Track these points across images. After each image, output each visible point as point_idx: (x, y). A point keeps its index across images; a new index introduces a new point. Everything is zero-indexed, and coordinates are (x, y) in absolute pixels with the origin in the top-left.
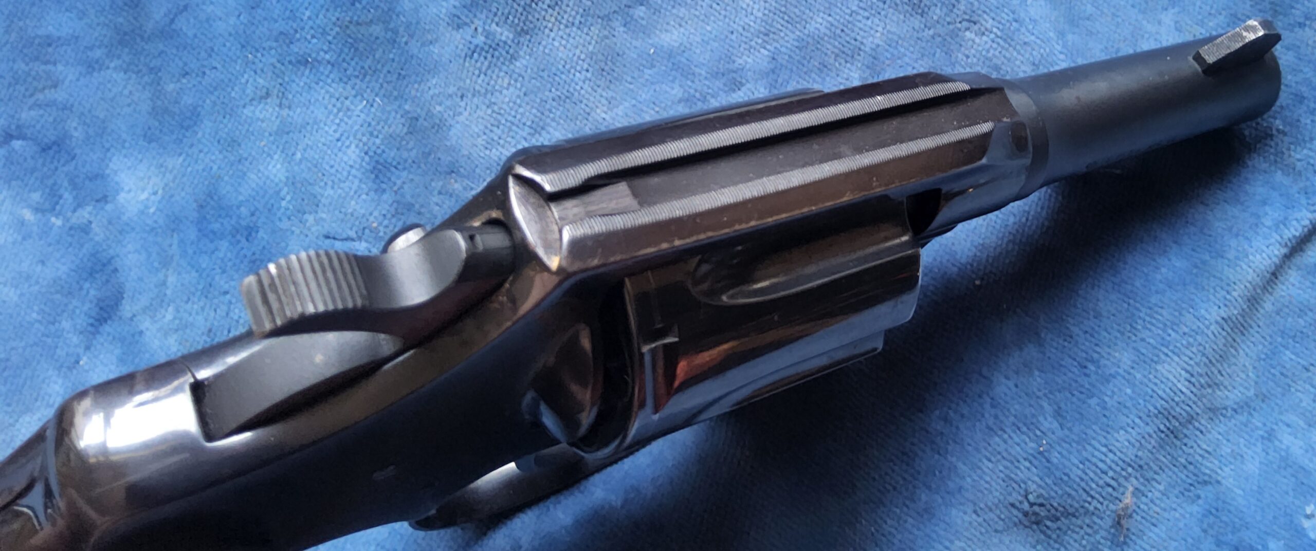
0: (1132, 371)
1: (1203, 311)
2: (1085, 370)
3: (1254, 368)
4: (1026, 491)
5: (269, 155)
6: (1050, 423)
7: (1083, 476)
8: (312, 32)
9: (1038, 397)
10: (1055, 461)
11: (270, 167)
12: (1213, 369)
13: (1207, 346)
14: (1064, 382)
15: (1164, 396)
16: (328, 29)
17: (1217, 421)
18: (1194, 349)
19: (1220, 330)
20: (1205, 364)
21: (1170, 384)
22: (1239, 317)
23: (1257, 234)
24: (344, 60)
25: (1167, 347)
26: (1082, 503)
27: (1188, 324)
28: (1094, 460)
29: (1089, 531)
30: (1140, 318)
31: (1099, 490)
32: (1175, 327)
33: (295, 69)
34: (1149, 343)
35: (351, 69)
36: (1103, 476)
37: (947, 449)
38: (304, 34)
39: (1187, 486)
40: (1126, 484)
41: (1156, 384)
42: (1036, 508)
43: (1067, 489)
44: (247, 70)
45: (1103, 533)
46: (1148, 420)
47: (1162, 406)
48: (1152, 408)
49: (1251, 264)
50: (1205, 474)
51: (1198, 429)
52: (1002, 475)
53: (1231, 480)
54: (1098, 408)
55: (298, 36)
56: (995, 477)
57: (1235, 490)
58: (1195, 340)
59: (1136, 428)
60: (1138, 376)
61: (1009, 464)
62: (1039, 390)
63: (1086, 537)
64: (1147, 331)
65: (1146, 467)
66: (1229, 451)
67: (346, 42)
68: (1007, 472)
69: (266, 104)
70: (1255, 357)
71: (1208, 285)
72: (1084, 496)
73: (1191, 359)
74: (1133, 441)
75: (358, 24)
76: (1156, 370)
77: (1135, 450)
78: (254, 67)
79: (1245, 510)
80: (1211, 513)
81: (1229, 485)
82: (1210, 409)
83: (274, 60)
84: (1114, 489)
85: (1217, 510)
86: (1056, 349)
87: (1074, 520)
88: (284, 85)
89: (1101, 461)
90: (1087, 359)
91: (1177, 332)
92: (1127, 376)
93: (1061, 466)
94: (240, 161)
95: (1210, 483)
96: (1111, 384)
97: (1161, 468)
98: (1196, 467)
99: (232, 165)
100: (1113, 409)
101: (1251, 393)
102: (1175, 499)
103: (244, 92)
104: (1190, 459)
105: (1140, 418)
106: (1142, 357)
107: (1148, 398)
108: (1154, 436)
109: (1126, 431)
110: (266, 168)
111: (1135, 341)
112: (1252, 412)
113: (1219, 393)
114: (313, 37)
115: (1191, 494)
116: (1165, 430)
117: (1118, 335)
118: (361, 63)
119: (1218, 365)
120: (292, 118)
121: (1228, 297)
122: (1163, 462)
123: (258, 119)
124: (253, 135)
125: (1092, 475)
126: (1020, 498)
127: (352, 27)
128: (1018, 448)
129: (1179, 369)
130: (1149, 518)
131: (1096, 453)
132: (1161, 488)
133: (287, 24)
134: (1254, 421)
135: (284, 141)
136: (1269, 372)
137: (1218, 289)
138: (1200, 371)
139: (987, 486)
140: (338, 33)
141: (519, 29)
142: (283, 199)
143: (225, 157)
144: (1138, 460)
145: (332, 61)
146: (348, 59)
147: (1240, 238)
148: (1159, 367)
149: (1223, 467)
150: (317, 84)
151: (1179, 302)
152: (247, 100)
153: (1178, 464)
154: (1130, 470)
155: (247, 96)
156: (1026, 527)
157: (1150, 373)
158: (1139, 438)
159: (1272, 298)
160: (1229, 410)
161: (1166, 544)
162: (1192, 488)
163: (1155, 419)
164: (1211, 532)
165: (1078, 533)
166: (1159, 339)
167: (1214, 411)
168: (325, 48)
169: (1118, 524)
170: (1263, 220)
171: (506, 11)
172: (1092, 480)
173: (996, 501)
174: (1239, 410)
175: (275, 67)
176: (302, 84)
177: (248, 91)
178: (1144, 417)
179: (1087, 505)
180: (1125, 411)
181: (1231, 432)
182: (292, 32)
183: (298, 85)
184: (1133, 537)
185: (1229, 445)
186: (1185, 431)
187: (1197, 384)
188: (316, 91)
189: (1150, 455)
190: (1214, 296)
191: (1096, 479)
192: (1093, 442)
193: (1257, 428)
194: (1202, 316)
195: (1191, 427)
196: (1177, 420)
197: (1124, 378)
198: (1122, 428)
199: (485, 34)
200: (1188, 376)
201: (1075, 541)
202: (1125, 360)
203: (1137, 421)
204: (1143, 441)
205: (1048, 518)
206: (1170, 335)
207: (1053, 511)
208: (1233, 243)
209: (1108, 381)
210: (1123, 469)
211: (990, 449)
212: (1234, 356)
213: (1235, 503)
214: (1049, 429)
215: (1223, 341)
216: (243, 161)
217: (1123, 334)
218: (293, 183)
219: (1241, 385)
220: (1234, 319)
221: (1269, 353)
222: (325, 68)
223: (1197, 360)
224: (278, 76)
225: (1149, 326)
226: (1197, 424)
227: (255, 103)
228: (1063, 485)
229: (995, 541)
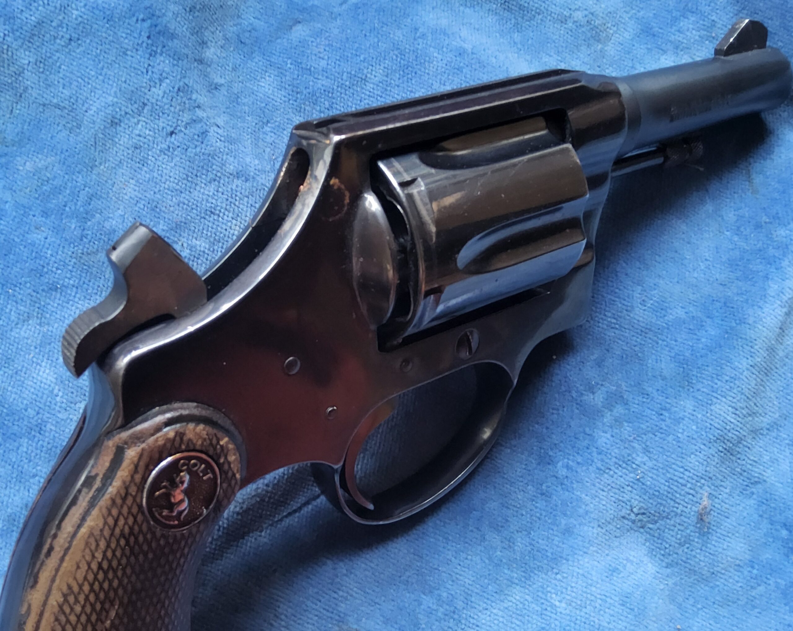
0: (694, 413)
1: (736, 363)
2: (662, 417)
3: (777, 398)
4: (631, 506)
5: (38, 364)
6: (642, 458)
7: (669, 490)
8: (56, 265)
9: (630, 441)
10: (649, 483)
11: (41, 373)
12: (750, 403)
13: (743, 387)
14: (648, 427)
15: (719, 427)
16: (67, 261)
17: (758, 439)
18: (735, 391)
19: (751, 375)
20: (744, 400)
21: (722, 418)
22: (762, 363)
23: (766, 302)
24: (84, 283)
25: (716, 393)
26: (671, 508)
27: (728, 374)
28: (675, 478)
29: (681, 528)
30: (693, 375)
31: (683, 498)
32: (719, 378)
33: (48, 295)
34: (703, 392)
35: (91, 289)
36: (683, 488)
37: (573, 488)
38: (50, 268)
39: (744, 487)
40: (701, 491)
41: (712, 420)
42: (640, 517)
43: (659, 500)
44: (10, 302)
45: (692, 528)
46: (710, 445)
47: (718, 434)
48: (711, 437)
49: (765, 325)
50: (755, 477)
51: (746, 446)
52: (613, 499)
53: (773, 478)
54: (674, 442)
55: (45, 270)
56: (608, 501)
57: (777, 484)
58: (735, 384)
59: (703, 452)
60: (700, 416)
61: (617, 491)
62: (630, 436)
63: (679, 532)
64: (701, 384)
65: (714, 478)
66: (768, 458)
67: (83, 268)
68: (617, 496)
69: (29, 325)
70: (777, 391)
71: (738, 345)
72: (672, 503)
73: (734, 398)
74: (702, 461)
75: (88, 254)
76: (711, 410)
77: (704, 467)
78: (14, 299)
79: (785, 497)
80: (763, 503)
81: (773, 482)
82: (752, 431)
83: (29, 291)
84: (693, 496)
85: (767, 500)
86: (638, 404)
87: (668, 521)
88: (42, 308)
89: (681, 478)
90: (662, 409)
91: (722, 381)
92: (692, 417)
93: (653, 486)
94: (16, 373)
95: (759, 482)
96: (681, 424)
97: (724, 477)
98: (748, 473)
99: (12, 377)
100: (685, 442)
101: (777, 416)
102: (738, 497)
103: (9, 319)
104: (744, 468)
105: (704, 445)
106: (700, 402)
107: (708, 430)
108: (716, 455)
109: (696, 455)
110: (38, 374)
111: (693, 392)
112: (779, 428)
113: (756, 419)
114: (57, 269)
115: (748, 492)
116: (723, 450)
117: (681, 389)
118: (97, 283)
119: (754, 399)
120: (52, 332)
121: (752, 350)
122: (725, 473)
123: (24, 337)
124: (22, 351)
125: (675, 488)
126: (628, 512)
127: (84, 257)
128: (622, 479)
129: (727, 407)
130: (722, 513)
131: (676, 473)
132: (727, 491)
133: (35, 262)
134: (781, 434)
135: (47, 350)
136: (787, 399)
137: (745, 346)
138: (741, 405)
139: (604, 507)
140: (75, 263)
141: (212, 240)
142: (57, 396)
143: (5, 372)
144: (707, 474)
145: (76, 284)
146: (86, 281)
147: (756, 307)
148: (713, 407)
149: (766, 470)
150: (68, 303)
151: (719, 360)
152: (13, 325)
153: (736, 473)
154: (703, 481)
155: (13, 321)
156: (636, 531)
157: (707, 413)
158: (705, 458)
159: (782, 347)
160: (764, 429)
161: (737, 529)
162: (748, 488)
163: (715, 444)
164: (765, 516)
165: (673, 530)
166: (710, 388)
167: (756, 432)
168: (68, 276)
169: (701, 518)
170: (769, 292)
171: (201, 228)
172: (676, 492)
173: (612, 516)
174: (771, 429)
175: (32, 296)
176: (56, 305)
177: (13, 318)
178: (707, 444)
179: (675, 509)
180: (694, 441)
181: (768, 445)
182: (40, 268)
183: (53, 306)
184: (715, 528)
185: (768, 454)
186: (738, 449)
187: (741, 415)
188: (68, 308)
189: (715, 469)
190: (743, 352)
191: (679, 490)
192: (673, 466)
193: (784, 439)
194: (737, 367)
195: (741, 446)
196: (731, 442)
197: (689, 418)
198: (692, 453)
199: (189, 248)
200: (733, 410)
201: (672, 536)
202: (688, 406)
203: (702, 447)
204: (709, 460)
205: (649, 522)
206: (716, 384)
207: (652, 517)
208: (750, 312)
209: (679, 423)
210: (697, 481)
211: (602, 483)
212: (763, 392)
213: (777, 493)
214: (641, 462)
215: (754, 382)
216: (19, 372)
217: (684, 388)
218: (62, 382)
219: (770, 411)
220: (759, 365)
221: (785, 385)
222: (71, 291)
223: (738, 398)
224: (35, 302)
225: (700, 380)
226: (745, 443)
227: (19, 326)
228: (656, 498)
229: (617, 544)
